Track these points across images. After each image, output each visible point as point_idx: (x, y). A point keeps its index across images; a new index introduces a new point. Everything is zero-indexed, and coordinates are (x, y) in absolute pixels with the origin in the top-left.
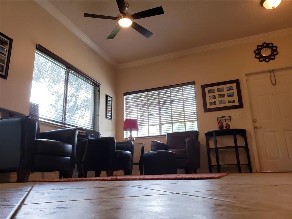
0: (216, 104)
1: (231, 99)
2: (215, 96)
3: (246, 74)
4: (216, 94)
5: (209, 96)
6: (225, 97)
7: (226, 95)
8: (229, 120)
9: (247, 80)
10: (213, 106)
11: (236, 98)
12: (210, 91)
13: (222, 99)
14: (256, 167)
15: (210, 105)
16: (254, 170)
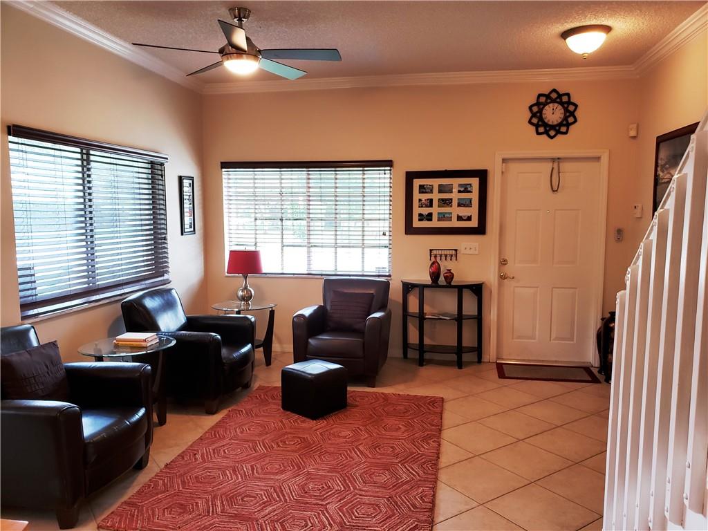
0: (431, 220)
1: (464, 212)
2: (431, 200)
3: (503, 159)
4: (436, 196)
5: (420, 200)
6: (451, 206)
7: (455, 203)
8: (454, 258)
9: (502, 172)
10: (425, 224)
11: (473, 211)
12: (422, 189)
13: (445, 210)
14: (490, 353)
15: (420, 220)
16: (485, 358)
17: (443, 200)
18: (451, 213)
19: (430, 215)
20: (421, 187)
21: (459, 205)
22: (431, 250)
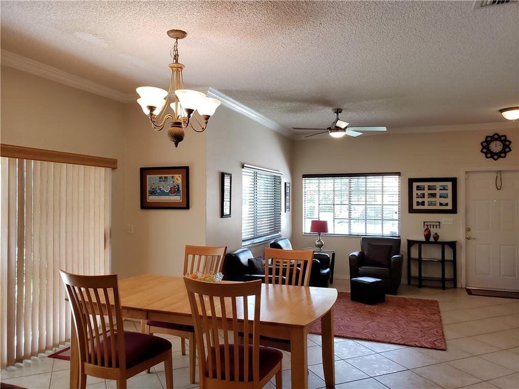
0: (424, 205)
1: (444, 201)
2: (424, 194)
3: (466, 172)
4: (426, 192)
5: (417, 194)
6: (436, 198)
7: (438, 196)
8: (438, 227)
9: (466, 179)
10: (420, 207)
11: (449, 200)
12: (418, 188)
13: (432, 199)
14: (462, 282)
15: (417, 205)
16: (459, 285)
17: (430, 194)
18: (436, 201)
19: (423, 202)
22: (424, 222)
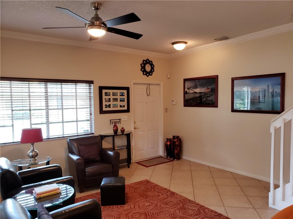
0: (110, 107)
1: (122, 104)
2: (110, 99)
3: (134, 83)
4: (111, 97)
5: (105, 99)
6: (117, 101)
9: (133, 88)
10: (108, 109)
11: (125, 103)
13: (115, 103)
14: (133, 159)
15: (106, 107)
16: (132, 161)
17: (114, 99)
18: (118, 104)
19: (110, 105)
20: (106, 93)
21: (120, 101)
22: (110, 120)
